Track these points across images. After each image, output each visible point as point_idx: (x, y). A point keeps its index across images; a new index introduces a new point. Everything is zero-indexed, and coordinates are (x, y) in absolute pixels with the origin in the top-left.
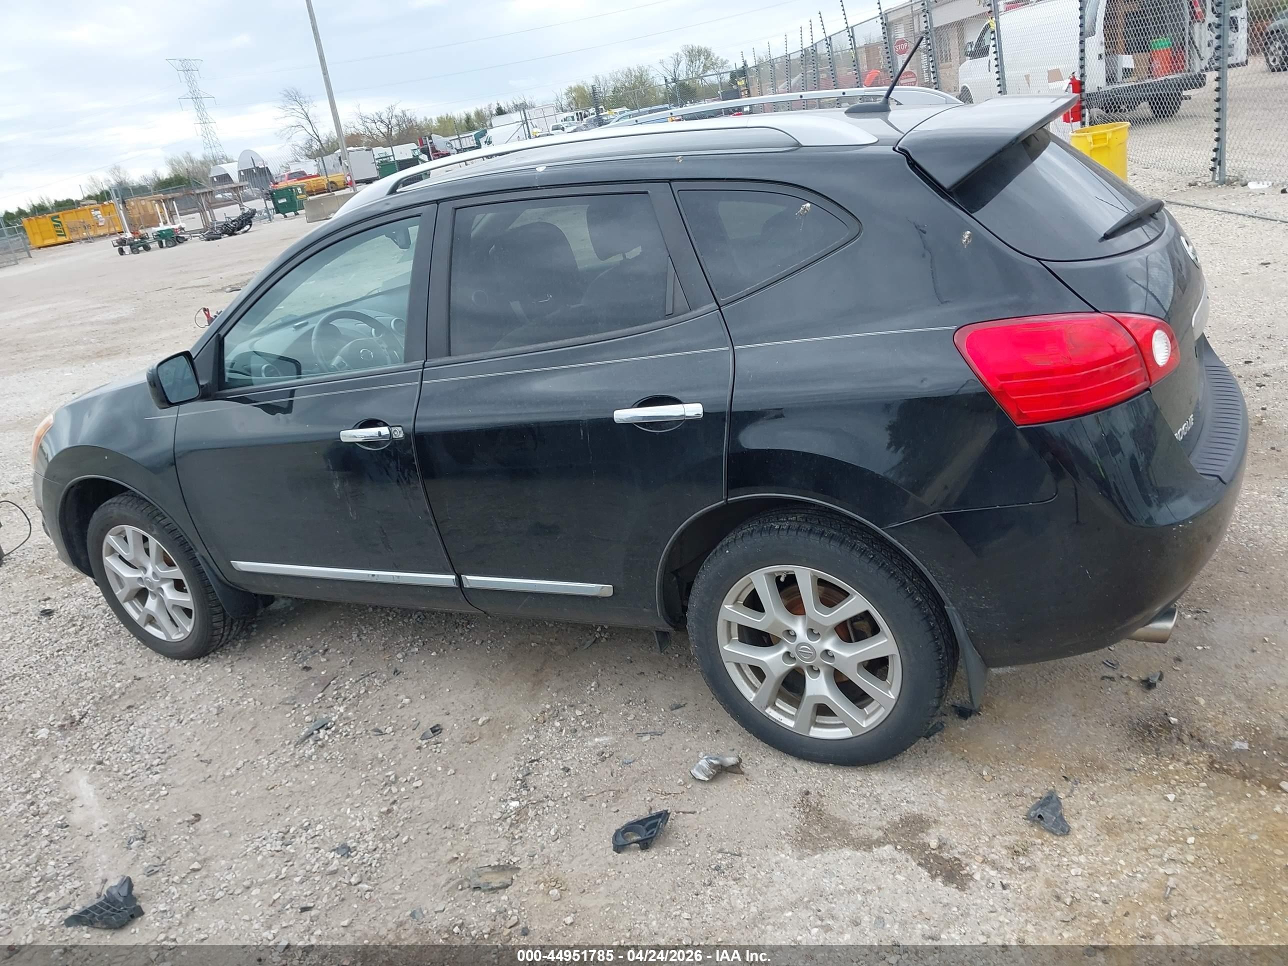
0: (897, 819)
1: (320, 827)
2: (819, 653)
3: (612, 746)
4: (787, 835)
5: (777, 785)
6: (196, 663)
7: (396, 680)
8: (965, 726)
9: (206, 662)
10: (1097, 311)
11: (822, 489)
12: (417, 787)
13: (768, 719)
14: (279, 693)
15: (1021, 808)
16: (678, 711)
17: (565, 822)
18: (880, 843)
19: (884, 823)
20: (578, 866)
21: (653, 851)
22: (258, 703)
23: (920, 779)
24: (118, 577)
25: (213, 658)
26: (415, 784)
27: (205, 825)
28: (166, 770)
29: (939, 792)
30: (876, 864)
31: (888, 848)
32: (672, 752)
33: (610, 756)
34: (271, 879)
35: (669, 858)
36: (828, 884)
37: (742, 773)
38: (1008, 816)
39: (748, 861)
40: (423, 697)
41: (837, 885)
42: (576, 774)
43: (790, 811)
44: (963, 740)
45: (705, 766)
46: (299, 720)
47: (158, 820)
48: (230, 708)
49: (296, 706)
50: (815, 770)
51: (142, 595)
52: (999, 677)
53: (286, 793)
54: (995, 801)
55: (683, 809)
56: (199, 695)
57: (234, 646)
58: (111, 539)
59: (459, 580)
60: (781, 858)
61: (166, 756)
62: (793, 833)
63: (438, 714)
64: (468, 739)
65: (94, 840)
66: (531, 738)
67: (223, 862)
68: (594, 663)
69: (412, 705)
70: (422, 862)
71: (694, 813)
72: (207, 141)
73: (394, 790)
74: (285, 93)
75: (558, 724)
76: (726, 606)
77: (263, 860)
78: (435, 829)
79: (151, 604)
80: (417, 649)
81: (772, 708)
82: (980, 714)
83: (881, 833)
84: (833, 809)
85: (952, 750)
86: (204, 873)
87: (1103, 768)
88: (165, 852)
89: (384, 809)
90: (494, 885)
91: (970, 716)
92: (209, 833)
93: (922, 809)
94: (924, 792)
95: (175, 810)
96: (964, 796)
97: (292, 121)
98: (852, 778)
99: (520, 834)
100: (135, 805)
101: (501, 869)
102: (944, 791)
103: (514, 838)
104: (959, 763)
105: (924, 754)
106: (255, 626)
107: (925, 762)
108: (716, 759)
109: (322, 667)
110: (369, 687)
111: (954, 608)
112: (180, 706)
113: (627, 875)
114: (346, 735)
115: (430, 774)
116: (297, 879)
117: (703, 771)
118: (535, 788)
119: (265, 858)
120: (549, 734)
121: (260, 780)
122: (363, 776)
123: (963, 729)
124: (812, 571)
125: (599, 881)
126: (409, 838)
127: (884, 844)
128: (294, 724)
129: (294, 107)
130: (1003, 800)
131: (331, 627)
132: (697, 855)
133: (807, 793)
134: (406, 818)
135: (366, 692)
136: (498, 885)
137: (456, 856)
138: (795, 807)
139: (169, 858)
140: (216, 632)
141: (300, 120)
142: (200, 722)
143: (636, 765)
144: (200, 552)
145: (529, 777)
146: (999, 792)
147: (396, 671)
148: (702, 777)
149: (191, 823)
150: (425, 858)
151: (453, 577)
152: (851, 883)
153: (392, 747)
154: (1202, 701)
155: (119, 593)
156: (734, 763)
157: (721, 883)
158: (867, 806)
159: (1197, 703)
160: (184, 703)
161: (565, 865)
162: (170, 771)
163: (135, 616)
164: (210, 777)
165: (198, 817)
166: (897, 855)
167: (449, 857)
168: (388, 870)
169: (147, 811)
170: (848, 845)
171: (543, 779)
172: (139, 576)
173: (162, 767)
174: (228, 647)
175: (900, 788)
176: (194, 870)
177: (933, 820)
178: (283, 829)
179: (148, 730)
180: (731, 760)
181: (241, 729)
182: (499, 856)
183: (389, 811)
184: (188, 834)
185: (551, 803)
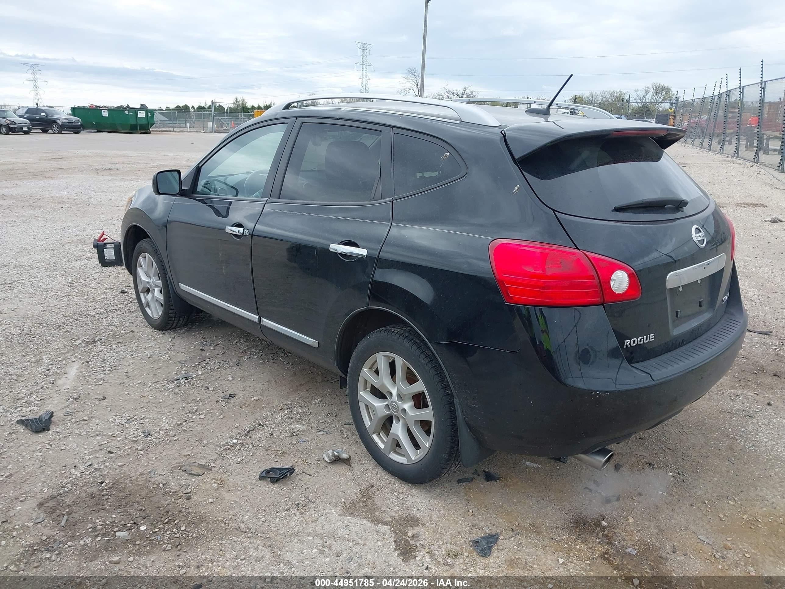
0: (405, 516)
1: (147, 420)
2: (400, 409)
3: (302, 431)
4: (344, 502)
5: (361, 477)
6: (160, 332)
7: (235, 368)
8: (484, 485)
9: (164, 333)
10: (577, 248)
11: (409, 312)
12: (201, 418)
13: (372, 440)
14: (182, 357)
15: (474, 535)
16: (348, 426)
17: (249, 457)
18: (385, 523)
19: (397, 515)
20: (237, 479)
21: (276, 485)
22: (169, 358)
23: (435, 501)
24: (141, 280)
25: (168, 333)
26: (200, 416)
27: (104, 403)
28: (110, 374)
29: (439, 511)
30: (375, 532)
31: (388, 527)
32: (327, 444)
33: (297, 435)
34: (109, 435)
35: (280, 491)
36: (341, 532)
37: (350, 466)
38: (463, 536)
39: (314, 507)
40: (239, 379)
41: (345, 534)
42: (274, 438)
43: (356, 491)
44: (476, 491)
45: (330, 454)
46: (179, 371)
47: (89, 394)
48: (157, 357)
49: (183, 365)
50: (386, 477)
51: (148, 291)
52: (527, 467)
53: (147, 401)
54: (464, 527)
55: (307, 472)
56: (149, 347)
57: (181, 330)
58: (141, 259)
59: (260, 320)
60: (331, 512)
61: (115, 368)
62: (347, 503)
63: (240, 389)
64: (241, 405)
65: (58, 393)
66: (268, 415)
67: (97, 421)
68: (329, 390)
69: (232, 381)
70: (174, 451)
71: (311, 475)
72: (363, 89)
73: (190, 416)
74: (410, 70)
75: (286, 412)
76: (364, 369)
77: (113, 426)
78: (192, 440)
79: (149, 296)
80: (256, 357)
81: (377, 435)
82: (496, 481)
83: (390, 519)
84: (378, 500)
85: (465, 494)
86: (86, 422)
87: (538, 533)
88: (80, 408)
89: (179, 423)
90: (193, 472)
91: (491, 480)
92: (103, 407)
93: (422, 516)
94: (431, 508)
95: (98, 392)
96: (450, 518)
97: (408, 86)
98: (400, 487)
99: (225, 455)
100: (85, 384)
101: (203, 467)
102: (442, 512)
103: (221, 456)
104: (463, 502)
105: (449, 490)
106: (197, 324)
107: (446, 494)
108: (338, 453)
109: (210, 350)
110: (221, 367)
111: (459, 401)
112: (138, 349)
113: (254, 491)
114: (192, 385)
115: (212, 414)
116: (119, 439)
117: (329, 457)
118: (250, 437)
119: (115, 425)
120: (278, 416)
121: (141, 392)
122: (184, 405)
123: (482, 485)
124: (403, 360)
125: (239, 489)
126: (178, 439)
127: (387, 525)
128: (175, 373)
129: (413, 79)
130: (468, 528)
131: (229, 335)
132: (294, 495)
133: (372, 486)
134: (184, 430)
135: (218, 368)
136: (195, 473)
137: (190, 454)
138: (360, 491)
139: (79, 411)
140: (170, 319)
141: (413, 86)
142: (139, 358)
143: (304, 444)
144: (169, 275)
145: (252, 432)
146: (469, 523)
147: (238, 364)
148: (327, 460)
149: (100, 400)
150: (177, 450)
151: (258, 317)
152: (353, 536)
153: (207, 397)
154: (631, 520)
155: (140, 288)
156: (346, 458)
157: (293, 512)
158: (396, 504)
159: (628, 520)
160: (141, 348)
161: (232, 476)
162: (111, 375)
163: (143, 301)
164: (124, 383)
165: (105, 398)
166: (388, 532)
167: (186, 453)
168: (157, 449)
169: (89, 388)
170: (369, 518)
171: (257, 436)
172: (148, 281)
173: (109, 372)
174: (177, 329)
175: (421, 502)
176: (84, 420)
177: (422, 523)
178: (132, 416)
179: (117, 355)
180: (345, 456)
181: (153, 367)
182: (208, 461)
183: (181, 424)
184: (94, 403)
185: (251, 447)
